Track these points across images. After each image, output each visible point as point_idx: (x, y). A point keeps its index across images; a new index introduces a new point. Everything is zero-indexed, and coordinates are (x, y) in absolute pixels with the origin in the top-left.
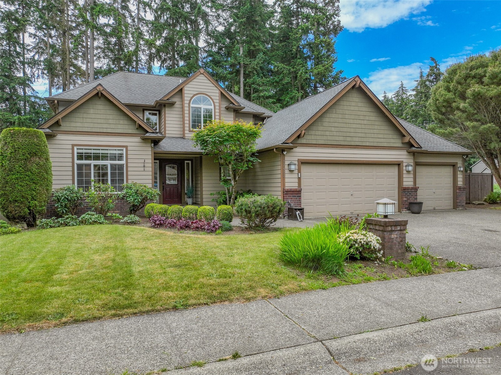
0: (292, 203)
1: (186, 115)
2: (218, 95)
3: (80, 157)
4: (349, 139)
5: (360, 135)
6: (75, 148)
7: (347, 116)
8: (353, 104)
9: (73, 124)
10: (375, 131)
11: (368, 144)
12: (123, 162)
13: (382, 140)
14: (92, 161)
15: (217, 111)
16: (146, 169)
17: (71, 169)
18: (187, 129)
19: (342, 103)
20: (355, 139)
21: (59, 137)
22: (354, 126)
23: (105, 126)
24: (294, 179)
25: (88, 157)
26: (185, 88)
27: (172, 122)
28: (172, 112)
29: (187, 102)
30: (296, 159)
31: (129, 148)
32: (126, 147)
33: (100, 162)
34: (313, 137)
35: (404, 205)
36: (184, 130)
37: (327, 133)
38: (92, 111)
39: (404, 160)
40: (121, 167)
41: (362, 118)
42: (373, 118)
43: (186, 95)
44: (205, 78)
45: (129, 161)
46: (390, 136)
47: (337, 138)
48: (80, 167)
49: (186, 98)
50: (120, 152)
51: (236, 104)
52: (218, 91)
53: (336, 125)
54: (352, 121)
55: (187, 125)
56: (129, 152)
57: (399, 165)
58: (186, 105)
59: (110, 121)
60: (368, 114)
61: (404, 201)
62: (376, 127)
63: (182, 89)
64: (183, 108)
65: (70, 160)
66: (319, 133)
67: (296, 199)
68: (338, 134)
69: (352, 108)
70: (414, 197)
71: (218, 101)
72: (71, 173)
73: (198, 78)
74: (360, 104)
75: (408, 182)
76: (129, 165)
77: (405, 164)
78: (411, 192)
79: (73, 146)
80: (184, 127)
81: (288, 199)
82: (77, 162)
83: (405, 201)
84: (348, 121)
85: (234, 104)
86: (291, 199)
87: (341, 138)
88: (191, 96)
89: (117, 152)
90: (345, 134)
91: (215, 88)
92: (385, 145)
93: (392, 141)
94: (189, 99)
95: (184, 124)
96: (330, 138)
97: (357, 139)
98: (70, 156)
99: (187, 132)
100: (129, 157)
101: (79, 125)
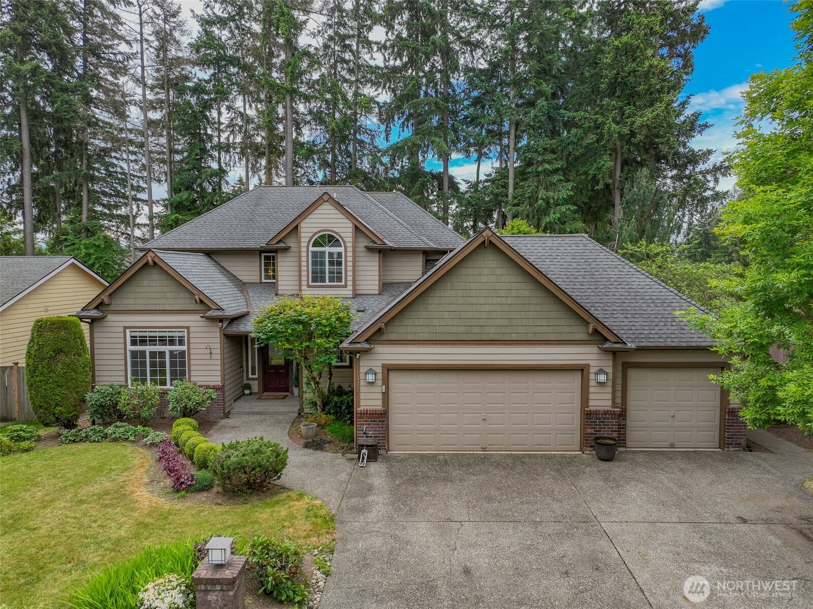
0: (370, 431)
1: (304, 264)
2: (351, 230)
3: (134, 343)
4: (476, 330)
5: (499, 322)
6: (128, 331)
7: (473, 293)
8: (486, 271)
9: (125, 301)
10: (531, 315)
11: (514, 337)
12: (184, 348)
13: (545, 329)
14: (148, 347)
15: (350, 254)
16: (213, 356)
17: (123, 357)
18: (304, 283)
19: (463, 271)
20: (487, 330)
21: (110, 317)
22: (487, 308)
23: (161, 301)
24: (376, 394)
25: (143, 342)
26: (302, 225)
27: (287, 273)
28: (288, 259)
29: (304, 244)
30: (380, 363)
31: (191, 330)
32: (188, 328)
33: (158, 348)
34: (409, 329)
35: (586, 440)
36: (300, 285)
37: (436, 322)
38: (145, 283)
39: (592, 363)
40: (182, 353)
41: (502, 293)
42: (527, 293)
43: (303, 235)
44: (331, 207)
45: (192, 346)
46: (563, 322)
47: (454, 330)
48: (134, 354)
49: (303, 240)
50: (180, 334)
51: (378, 242)
52: (351, 225)
53: (452, 308)
54: (482, 300)
55: (304, 278)
56: (192, 335)
57: (582, 370)
58: (304, 249)
59: (168, 295)
60: (517, 286)
61: (587, 434)
62: (532, 307)
63: (297, 227)
64: (299, 252)
65: (122, 346)
66: (421, 322)
67: (378, 424)
68: (455, 322)
69: (484, 279)
70: (610, 428)
71: (351, 240)
72: (123, 362)
73: (322, 207)
74: (499, 272)
75: (601, 400)
76: (192, 351)
77: (592, 370)
78: (605, 418)
79: (125, 328)
80: (300, 281)
81: (363, 425)
82: (130, 348)
83: (591, 434)
84: (475, 300)
85: (376, 243)
86: (369, 424)
87: (462, 329)
88: (311, 235)
89: (177, 334)
90: (468, 323)
91: (347, 221)
92: (552, 337)
93: (567, 329)
94: (307, 239)
95: (300, 276)
96: (439, 329)
97: (493, 330)
98: (122, 340)
99: (304, 288)
100: (192, 340)
101: (131, 301)
